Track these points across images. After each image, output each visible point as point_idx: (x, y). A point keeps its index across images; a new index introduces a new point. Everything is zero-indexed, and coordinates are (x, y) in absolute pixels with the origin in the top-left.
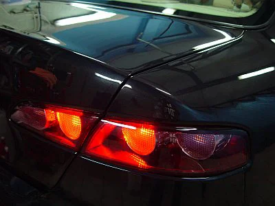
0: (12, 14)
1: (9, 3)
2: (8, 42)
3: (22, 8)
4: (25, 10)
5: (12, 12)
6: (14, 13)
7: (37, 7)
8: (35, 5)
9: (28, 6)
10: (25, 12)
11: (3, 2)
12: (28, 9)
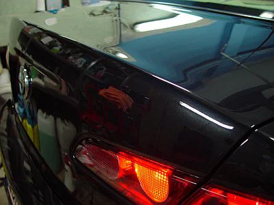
0: (92, 17)
1: (89, 4)
2: (81, 54)
3: (102, 10)
4: (105, 12)
5: (92, 14)
6: (94, 15)
7: (116, 8)
8: (114, 7)
9: (107, 8)
10: (105, 14)
11: (83, 4)
12: (108, 10)
